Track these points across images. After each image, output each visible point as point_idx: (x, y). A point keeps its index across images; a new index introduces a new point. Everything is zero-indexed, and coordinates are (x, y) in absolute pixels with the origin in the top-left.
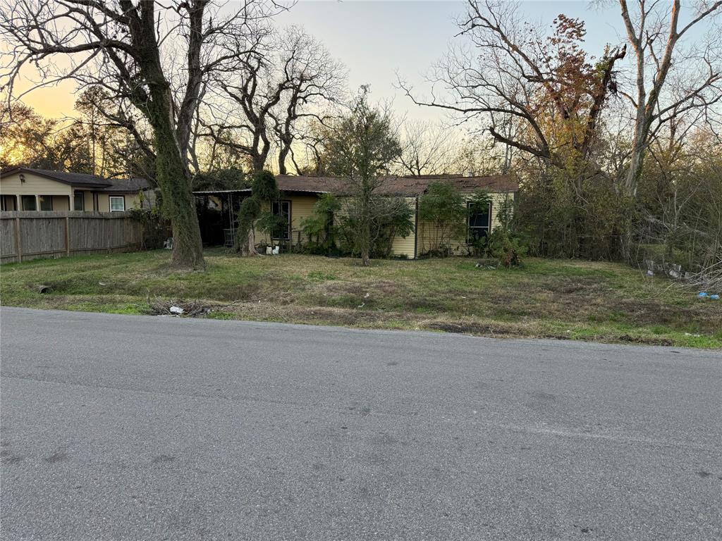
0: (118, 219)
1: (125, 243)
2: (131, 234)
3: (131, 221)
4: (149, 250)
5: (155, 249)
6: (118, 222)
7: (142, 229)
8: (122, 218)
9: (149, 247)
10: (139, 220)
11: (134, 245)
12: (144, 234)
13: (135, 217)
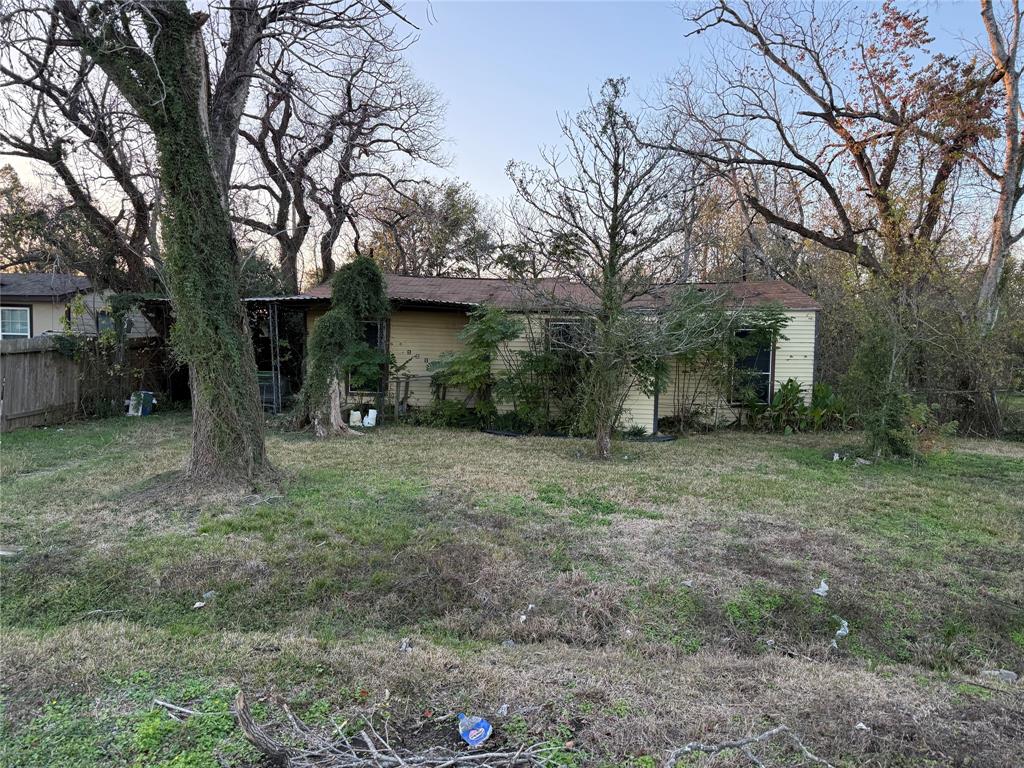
0: (25, 354)
1: (38, 406)
2: (52, 386)
3: (54, 358)
4: (91, 419)
5: (105, 416)
6: (26, 362)
7: (76, 375)
8: (35, 353)
9: (92, 414)
10: (72, 358)
11: (60, 408)
12: (81, 384)
13: (64, 350)
